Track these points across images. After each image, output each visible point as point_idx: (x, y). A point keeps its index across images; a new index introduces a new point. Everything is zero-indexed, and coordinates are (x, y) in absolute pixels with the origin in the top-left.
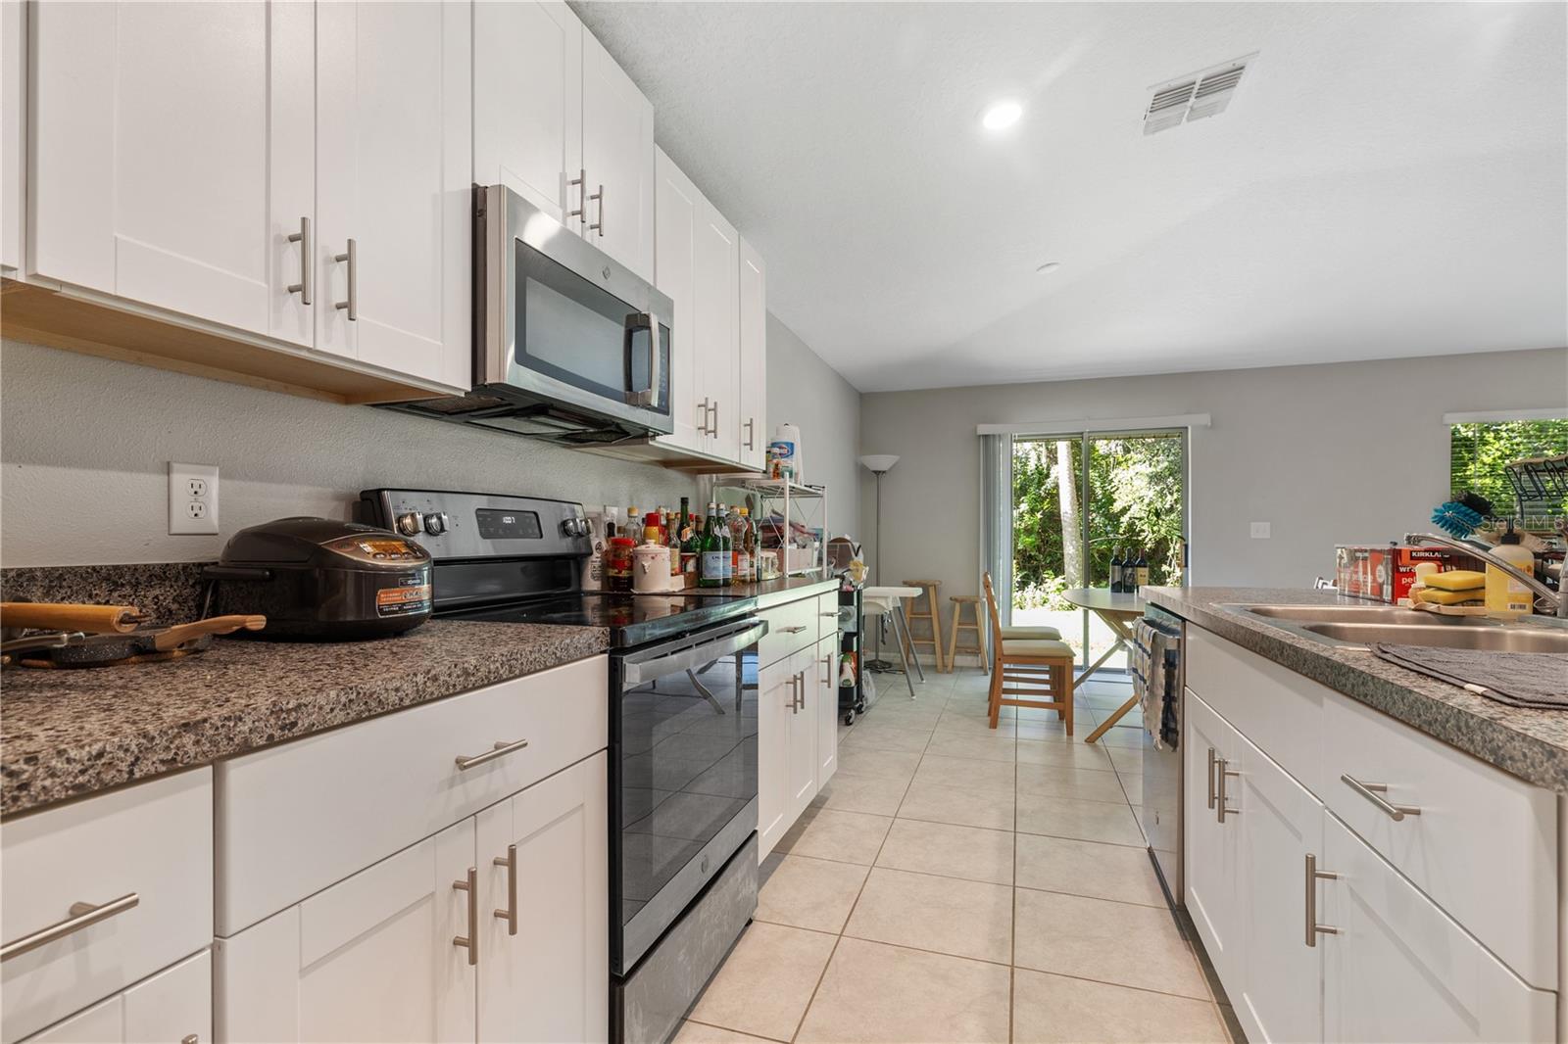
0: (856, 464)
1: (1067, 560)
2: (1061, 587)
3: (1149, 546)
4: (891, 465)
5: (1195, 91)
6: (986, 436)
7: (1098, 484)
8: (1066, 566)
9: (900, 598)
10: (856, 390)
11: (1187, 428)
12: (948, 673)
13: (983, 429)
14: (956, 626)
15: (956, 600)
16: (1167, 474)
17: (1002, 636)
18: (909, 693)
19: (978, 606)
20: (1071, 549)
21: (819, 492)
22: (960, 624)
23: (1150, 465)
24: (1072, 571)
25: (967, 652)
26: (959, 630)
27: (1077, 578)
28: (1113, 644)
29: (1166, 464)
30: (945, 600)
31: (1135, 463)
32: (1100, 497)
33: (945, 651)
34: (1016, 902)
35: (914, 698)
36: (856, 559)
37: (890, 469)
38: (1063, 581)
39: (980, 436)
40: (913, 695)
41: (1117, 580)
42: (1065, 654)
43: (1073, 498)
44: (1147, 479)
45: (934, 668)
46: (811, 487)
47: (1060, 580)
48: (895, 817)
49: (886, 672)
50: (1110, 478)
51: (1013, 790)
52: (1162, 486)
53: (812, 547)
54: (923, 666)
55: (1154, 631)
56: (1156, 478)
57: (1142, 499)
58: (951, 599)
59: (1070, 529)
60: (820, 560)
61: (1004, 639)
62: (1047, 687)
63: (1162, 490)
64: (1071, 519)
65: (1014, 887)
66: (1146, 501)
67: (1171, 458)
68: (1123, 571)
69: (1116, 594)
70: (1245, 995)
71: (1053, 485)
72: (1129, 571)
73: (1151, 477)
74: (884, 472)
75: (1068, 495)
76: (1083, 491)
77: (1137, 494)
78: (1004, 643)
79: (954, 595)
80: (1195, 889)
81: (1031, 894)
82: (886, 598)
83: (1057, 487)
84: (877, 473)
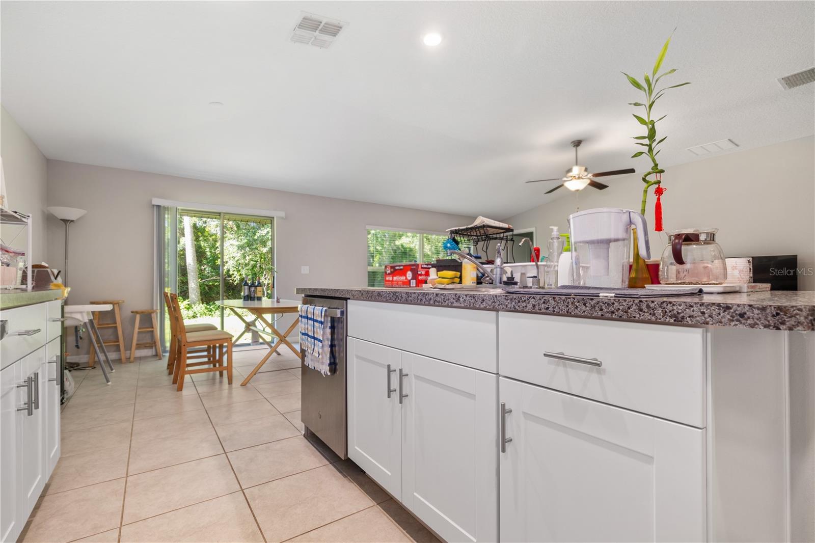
0: (43, 212)
1: (190, 290)
2: (187, 306)
3: (236, 282)
4: (79, 217)
5: (320, 28)
6: (159, 207)
7: (208, 249)
8: (190, 295)
9: (92, 312)
10: (44, 156)
11: (273, 218)
12: (130, 362)
13: (156, 201)
14: (136, 330)
15: (137, 313)
16: (246, 246)
17: (186, 330)
18: (105, 381)
19: (154, 315)
20: (193, 285)
21: (24, 219)
22: (139, 328)
23: (237, 241)
24: (194, 297)
25: (146, 347)
26: (139, 333)
27: (197, 301)
28: (243, 330)
29: (246, 241)
30: (127, 313)
31: (229, 239)
32: (209, 256)
33: (128, 348)
34: (249, 501)
35: (109, 383)
36: (55, 282)
37: (78, 220)
38: (189, 303)
39: (154, 205)
40: (108, 381)
41: (246, 294)
42: (227, 337)
43: (194, 256)
44: (237, 248)
45: (119, 361)
46: (16, 212)
47: (186, 302)
48: (127, 476)
49: (76, 370)
50: (217, 246)
51: (211, 426)
52: (243, 251)
53: (16, 266)
54: (113, 361)
55: (325, 308)
56: (241, 248)
57: (234, 258)
58: (132, 312)
59: (192, 274)
60: (24, 280)
61: (187, 332)
62: (206, 360)
63: (243, 254)
64: (193, 268)
65: (242, 490)
66: (236, 259)
67: (248, 238)
68: (249, 289)
69: (246, 302)
70: (415, 494)
71: (181, 249)
72: (253, 289)
73: (239, 247)
74: (72, 221)
75: (191, 254)
76: (200, 255)
77: (231, 255)
78: (188, 335)
79: (135, 309)
80: (357, 447)
81: (255, 490)
82: (81, 312)
83: (184, 250)
84: (65, 221)
